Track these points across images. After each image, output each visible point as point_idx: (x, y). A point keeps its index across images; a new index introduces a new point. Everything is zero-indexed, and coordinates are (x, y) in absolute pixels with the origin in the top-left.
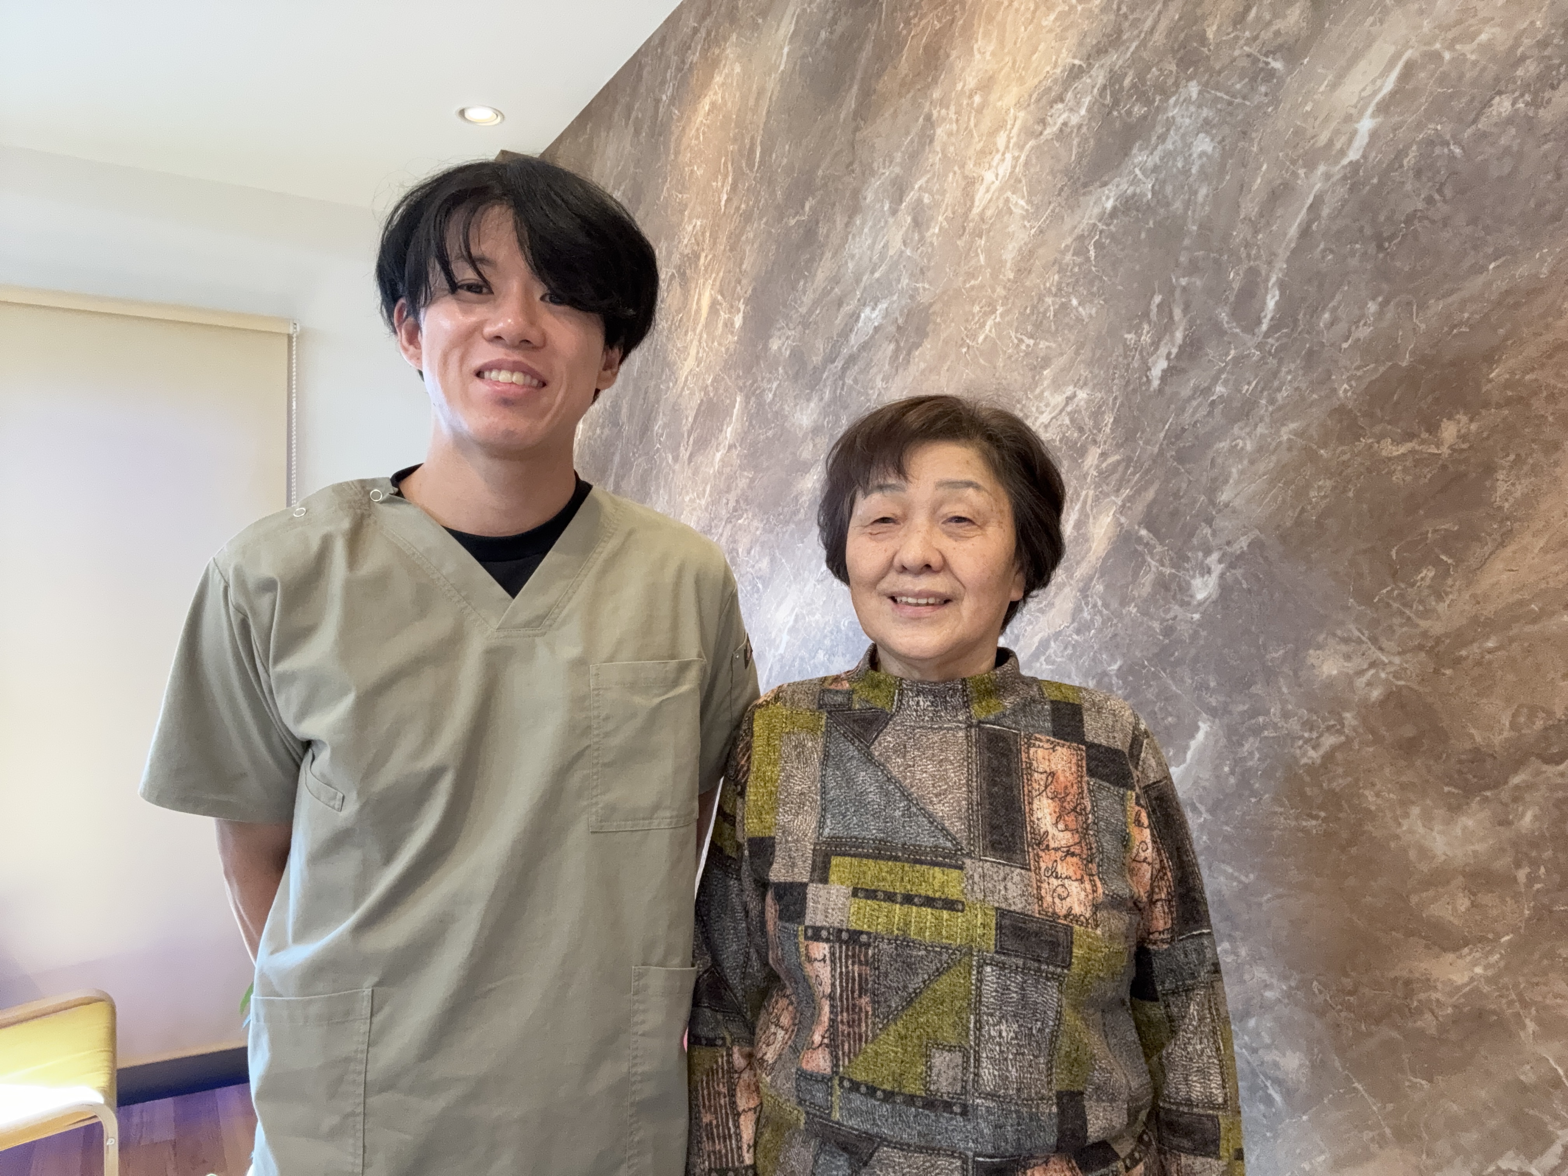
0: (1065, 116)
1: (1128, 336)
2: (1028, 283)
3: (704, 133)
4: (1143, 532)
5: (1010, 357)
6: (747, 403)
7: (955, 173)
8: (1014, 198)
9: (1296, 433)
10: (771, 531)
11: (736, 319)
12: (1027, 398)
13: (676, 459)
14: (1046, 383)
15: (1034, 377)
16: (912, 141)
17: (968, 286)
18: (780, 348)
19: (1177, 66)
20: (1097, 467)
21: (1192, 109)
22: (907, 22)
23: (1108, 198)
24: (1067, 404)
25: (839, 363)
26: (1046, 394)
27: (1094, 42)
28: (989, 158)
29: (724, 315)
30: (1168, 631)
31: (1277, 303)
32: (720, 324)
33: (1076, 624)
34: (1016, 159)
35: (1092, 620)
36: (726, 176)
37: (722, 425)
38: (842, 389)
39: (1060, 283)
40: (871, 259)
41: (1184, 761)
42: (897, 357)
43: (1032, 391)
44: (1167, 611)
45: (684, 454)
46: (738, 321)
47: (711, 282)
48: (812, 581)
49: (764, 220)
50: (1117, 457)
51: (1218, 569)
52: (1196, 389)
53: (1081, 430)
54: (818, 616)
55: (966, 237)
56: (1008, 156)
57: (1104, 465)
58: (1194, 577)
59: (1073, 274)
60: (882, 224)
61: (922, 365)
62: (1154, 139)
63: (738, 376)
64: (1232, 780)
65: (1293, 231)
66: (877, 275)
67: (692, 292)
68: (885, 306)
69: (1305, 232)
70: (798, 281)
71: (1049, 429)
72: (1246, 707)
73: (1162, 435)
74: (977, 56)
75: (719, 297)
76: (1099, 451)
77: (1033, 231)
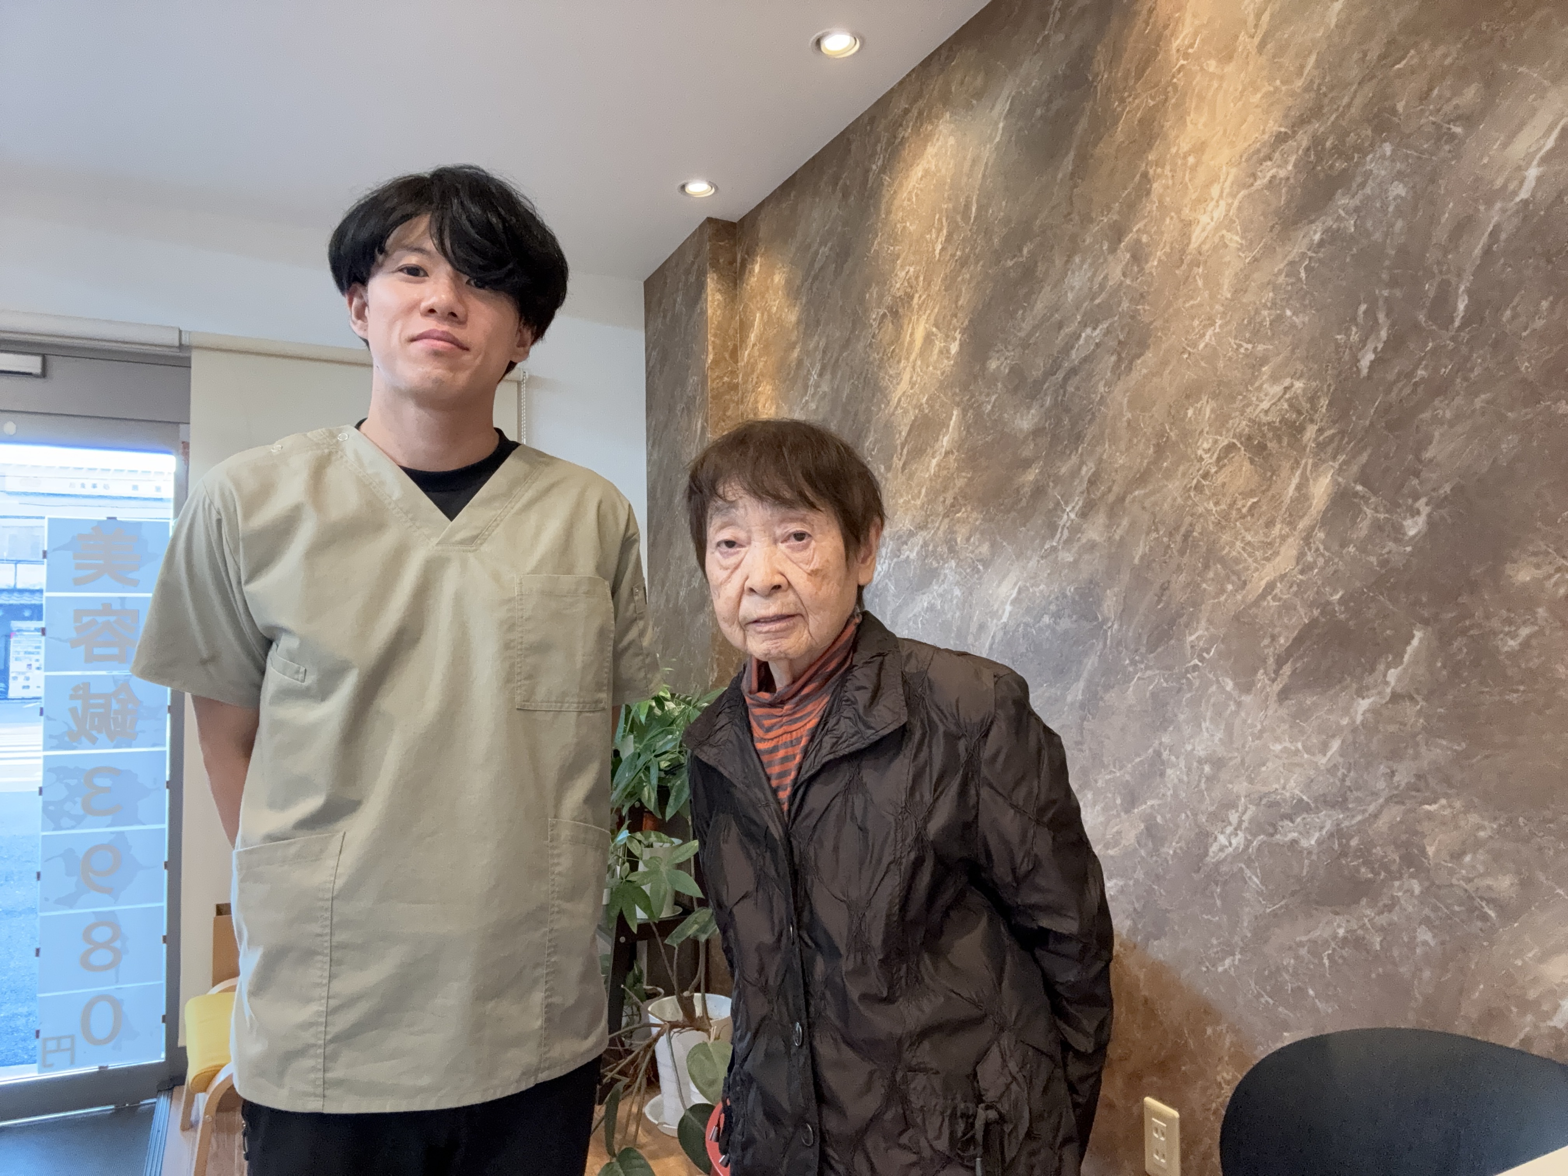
0: (1274, 171)
1: (1339, 337)
2: (1244, 300)
3: (917, 195)
4: (1359, 488)
5: (1230, 359)
6: (964, 416)
7: (1172, 218)
8: (1228, 235)
9: (1488, 402)
10: (991, 520)
11: (952, 346)
12: (1248, 390)
13: (889, 468)
14: (1265, 377)
15: (1253, 373)
16: (1129, 194)
17: (1187, 305)
18: (998, 367)
19: (1373, 131)
20: (1315, 440)
21: (1387, 163)
22: (1122, 101)
23: (1315, 232)
24: (1285, 393)
25: (1060, 375)
26: (1265, 386)
27: (1298, 114)
28: (1204, 205)
29: (939, 344)
30: (1384, 563)
31: (1467, 307)
32: (936, 351)
33: (1300, 567)
34: (1230, 205)
35: (1315, 562)
36: (940, 230)
37: (938, 437)
38: (1064, 395)
39: (1274, 299)
40: (1091, 289)
41: (1402, 663)
42: (1119, 367)
43: (1252, 385)
44: (1383, 547)
45: (897, 463)
46: (954, 348)
47: (925, 317)
48: (1035, 559)
49: (981, 263)
50: (1332, 431)
51: (1425, 510)
52: (1399, 374)
53: (1299, 413)
54: (1042, 587)
55: (1184, 267)
56: (1222, 203)
57: (1321, 438)
58: (1405, 518)
59: (1286, 292)
60: (1101, 260)
61: (1144, 371)
62: (1354, 185)
63: (955, 394)
64: (1444, 673)
65: (1478, 251)
66: (1097, 301)
67: (905, 327)
68: (1105, 326)
69: (1487, 252)
70: (1015, 311)
71: (1270, 414)
72: (1453, 615)
73: (1372, 411)
74: (1190, 127)
75: (934, 329)
76: (1316, 427)
77: (1247, 261)
